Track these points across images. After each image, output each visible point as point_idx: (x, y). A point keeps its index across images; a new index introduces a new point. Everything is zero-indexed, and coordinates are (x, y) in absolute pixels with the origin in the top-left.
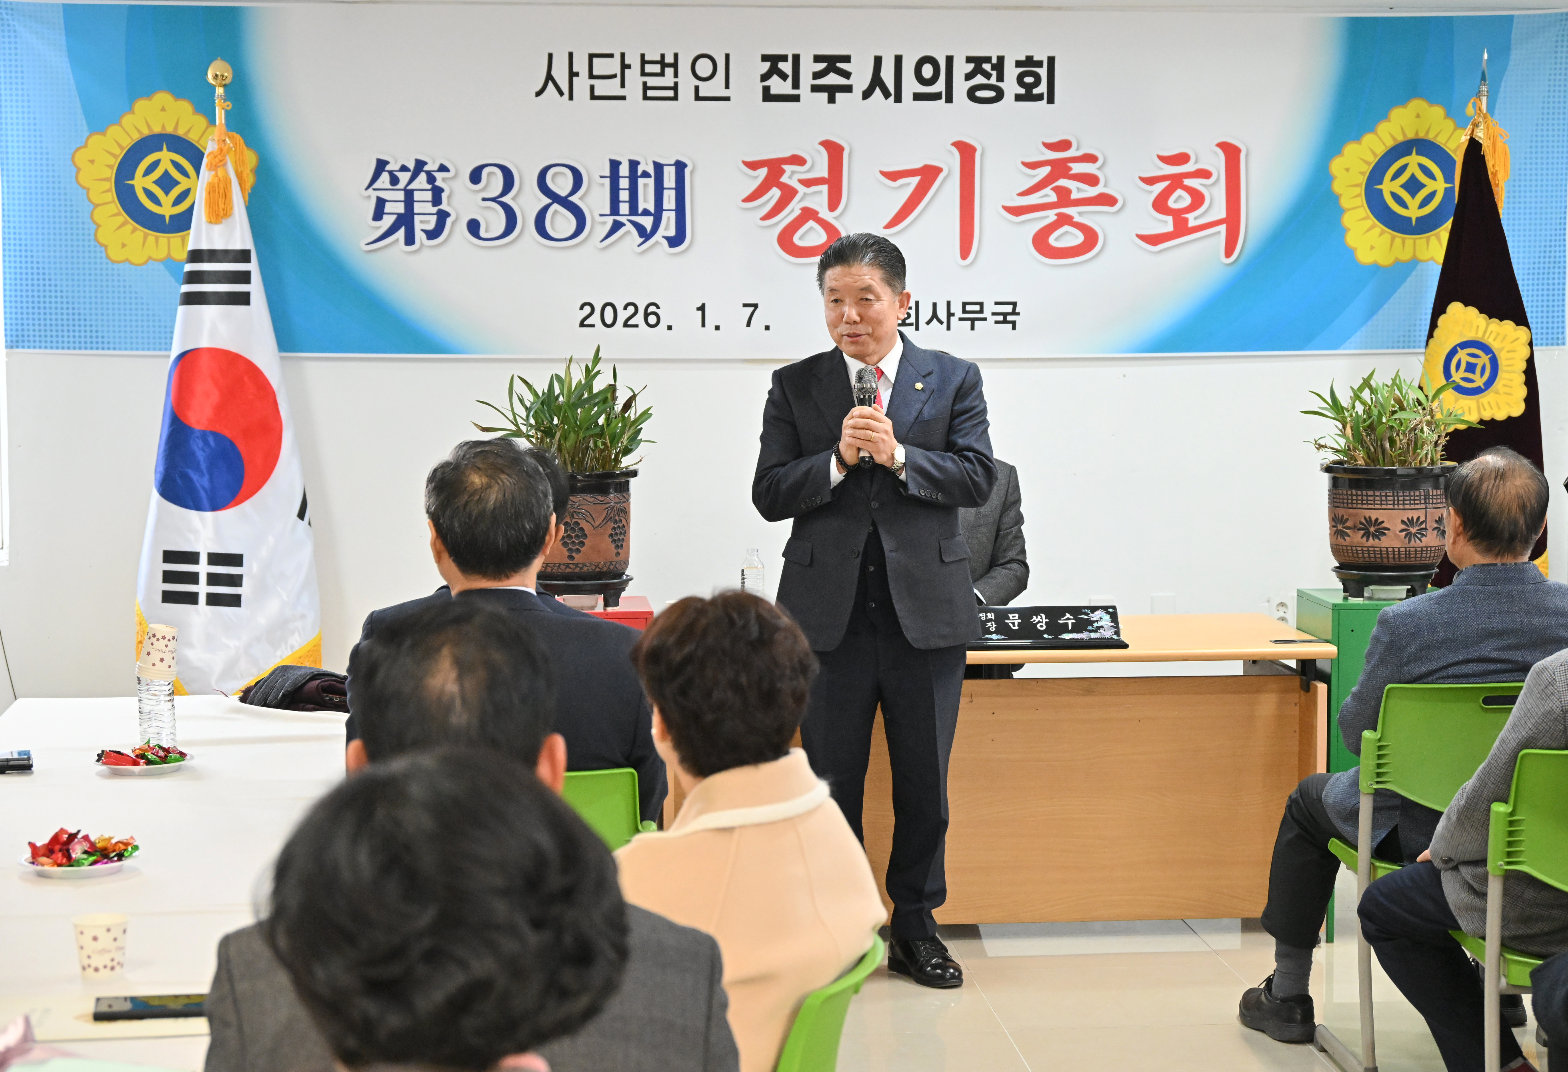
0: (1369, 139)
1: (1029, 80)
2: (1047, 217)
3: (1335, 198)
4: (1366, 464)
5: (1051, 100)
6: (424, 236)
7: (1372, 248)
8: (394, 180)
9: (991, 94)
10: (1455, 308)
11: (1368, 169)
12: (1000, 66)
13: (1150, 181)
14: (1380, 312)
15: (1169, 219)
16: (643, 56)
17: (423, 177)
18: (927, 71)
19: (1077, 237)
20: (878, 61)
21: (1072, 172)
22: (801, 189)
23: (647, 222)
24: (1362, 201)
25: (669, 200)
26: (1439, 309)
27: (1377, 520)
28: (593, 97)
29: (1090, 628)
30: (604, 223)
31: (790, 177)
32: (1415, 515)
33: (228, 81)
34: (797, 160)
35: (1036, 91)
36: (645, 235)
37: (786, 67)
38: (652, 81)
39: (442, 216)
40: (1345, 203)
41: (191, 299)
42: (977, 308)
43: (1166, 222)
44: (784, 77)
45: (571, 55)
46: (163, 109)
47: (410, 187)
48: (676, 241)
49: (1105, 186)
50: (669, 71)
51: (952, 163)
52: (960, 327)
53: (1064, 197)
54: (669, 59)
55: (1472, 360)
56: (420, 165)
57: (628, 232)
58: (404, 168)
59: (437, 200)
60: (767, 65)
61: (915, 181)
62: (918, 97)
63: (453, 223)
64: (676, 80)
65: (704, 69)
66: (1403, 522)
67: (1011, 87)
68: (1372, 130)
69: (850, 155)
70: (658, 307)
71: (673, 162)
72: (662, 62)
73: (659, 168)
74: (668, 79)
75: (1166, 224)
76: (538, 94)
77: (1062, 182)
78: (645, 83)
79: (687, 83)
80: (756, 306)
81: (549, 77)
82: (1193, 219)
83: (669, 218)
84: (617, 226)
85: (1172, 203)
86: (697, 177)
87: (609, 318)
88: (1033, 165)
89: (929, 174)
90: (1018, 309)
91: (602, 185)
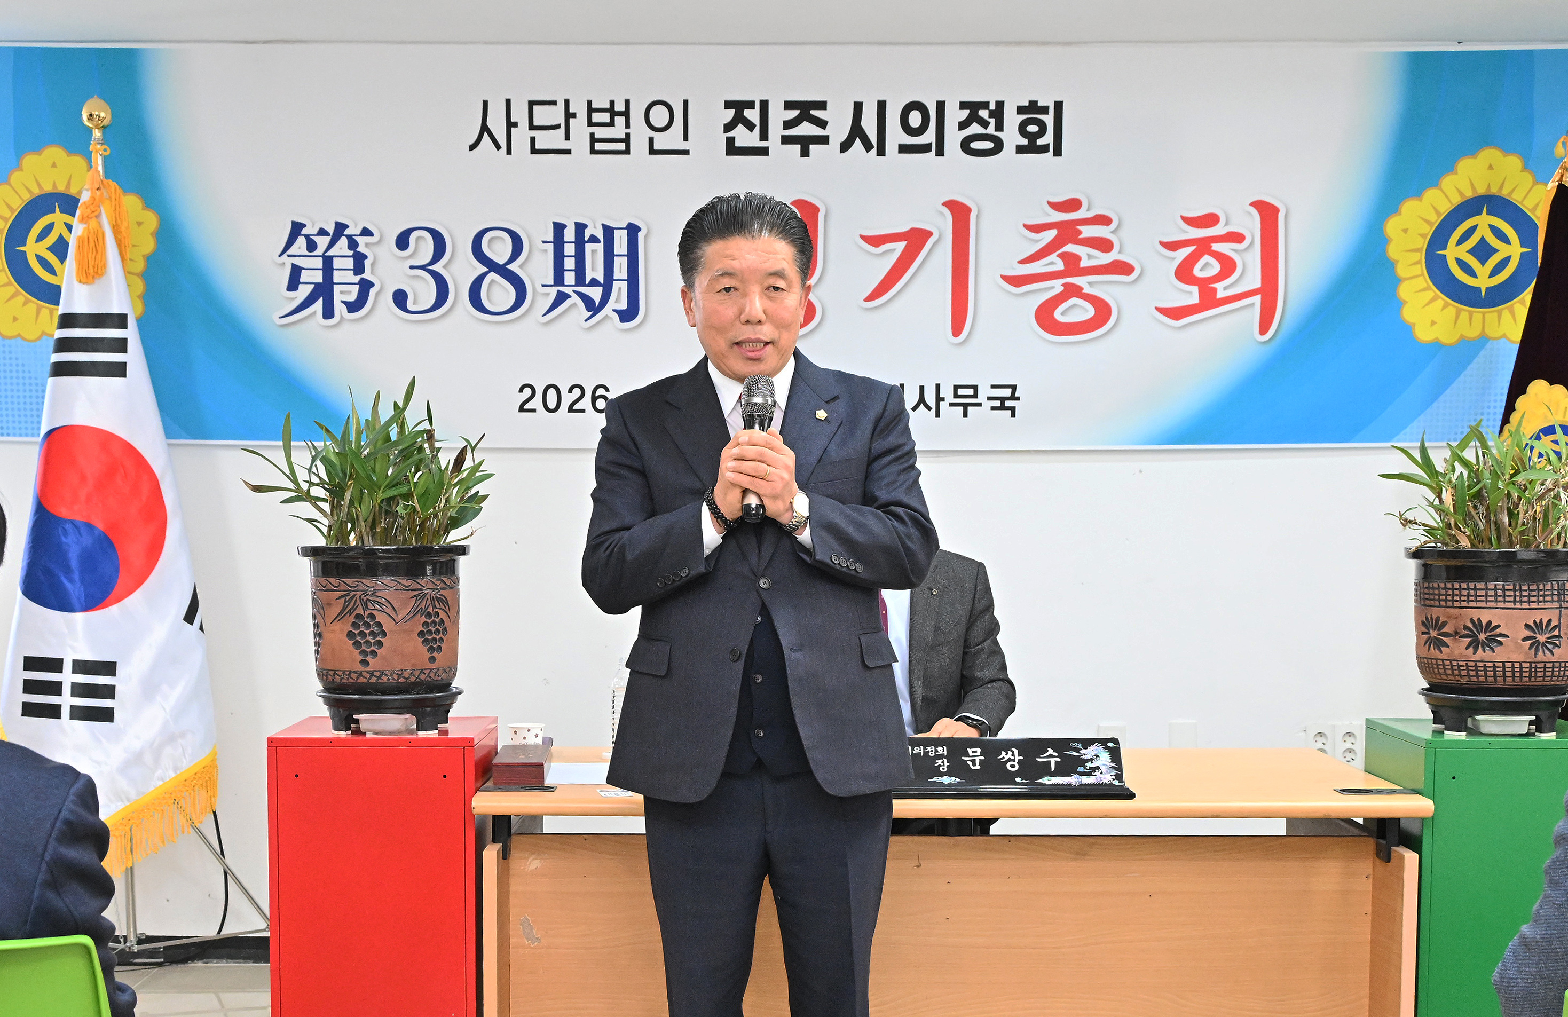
0: (1431, 195)
1: (1033, 128)
2: (1053, 287)
3: (1391, 265)
4: (1473, 545)
5: (1058, 152)
6: (344, 308)
7: (1433, 323)
8: (311, 246)
9: (989, 145)
10: (1538, 387)
11: (1429, 231)
12: (998, 113)
13: (1172, 246)
14: (1442, 398)
15: (1195, 289)
16: (589, 103)
17: (343, 241)
18: (915, 119)
19: (1086, 310)
20: (858, 107)
21: (1081, 236)
23: (595, 294)
24: (1421, 268)
25: (621, 268)
26: (1517, 388)
27: (1489, 623)
28: (534, 151)
29: (1081, 769)
30: (547, 295)
33: (106, 122)
35: (1040, 142)
36: (593, 308)
37: (753, 115)
38: (600, 132)
39: (365, 286)
40: (1401, 271)
41: (62, 369)
42: (971, 392)
43: (1191, 293)
44: (750, 126)
45: (508, 102)
46: (54, 165)
47: (328, 254)
48: (627, 315)
49: (1120, 252)
50: (620, 120)
51: (943, 225)
52: (951, 413)
53: (1072, 265)
54: (620, 107)
56: (340, 228)
57: (574, 305)
58: (322, 232)
59: (359, 268)
60: (731, 113)
61: (900, 246)
62: (904, 149)
63: (377, 294)
64: (628, 131)
65: (659, 116)
66: (1527, 626)
67: (1011, 136)
68: (1435, 184)
69: (826, 215)
70: (607, 390)
71: (624, 226)
72: (611, 110)
73: (609, 231)
74: (619, 130)
75: (1191, 295)
76: (472, 147)
77: (1070, 248)
78: (592, 135)
79: (640, 135)
81: (485, 128)
82: (1222, 288)
83: (620, 289)
84: (561, 298)
85: (1197, 272)
86: (653, 241)
87: (552, 402)
88: (1037, 229)
89: (917, 239)
90: (1018, 393)
91: (545, 252)
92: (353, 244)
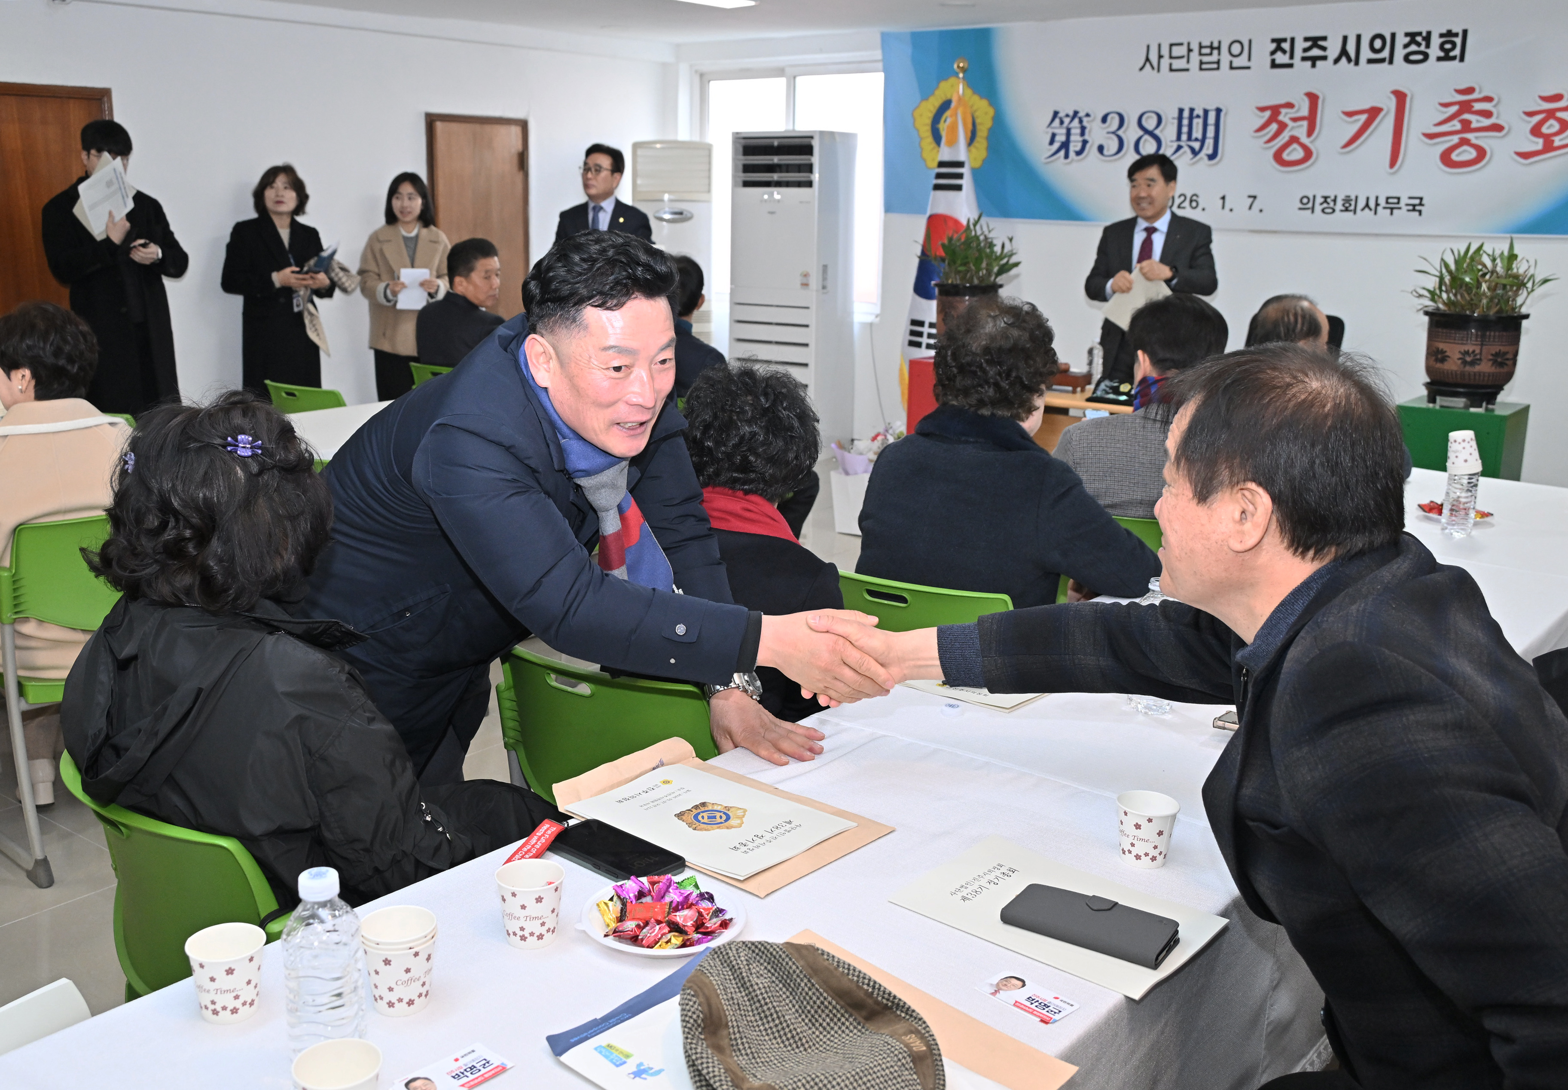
1: (1448, 46)
2: (1452, 140)
5: (1462, 59)
6: (1074, 154)
8: (1062, 122)
9: (1420, 57)
12: (1428, 38)
13: (1530, 114)
15: (1541, 141)
16: (1200, 44)
17: (1076, 121)
18: (1378, 44)
19: (1470, 153)
20: (1345, 39)
21: (1474, 109)
22: (1291, 124)
23: (1196, 145)
25: (1211, 132)
28: (1171, 70)
30: (1171, 146)
31: (1285, 116)
32: (1471, 348)
34: (1290, 105)
35: (1452, 54)
36: (1195, 153)
37: (1286, 46)
38: (1206, 59)
39: (1085, 142)
41: (937, 187)
42: (1395, 201)
43: (1537, 143)
44: (1284, 52)
45: (1160, 45)
47: (1070, 126)
48: (1212, 157)
49: (1497, 118)
50: (1215, 52)
51: (1390, 105)
52: (1383, 213)
53: (1466, 126)
54: (1216, 45)
56: (1076, 113)
57: (1185, 152)
58: (1067, 116)
59: (1083, 134)
60: (1274, 46)
61: (1363, 117)
62: (1370, 61)
63: (1090, 147)
64: (1219, 57)
67: (1435, 51)
69: (1324, 101)
70: (1197, 197)
71: (1214, 107)
72: (1212, 47)
73: (1206, 112)
74: (1214, 57)
76: (1141, 69)
77: (1466, 116)
78: (1201, 60)
79: (1225, 58)
80: (1255, 197)
81: (1147, 60)
82: (1558, 141)
83: (1209, 142)
84: (1179, 148)
85: (1545, 130)
86: (1228, 117)
88: (1446, 105)
89: (1374, 113)
90: (1424, 202)
91: (1173, 123)
92: (1081, 121)
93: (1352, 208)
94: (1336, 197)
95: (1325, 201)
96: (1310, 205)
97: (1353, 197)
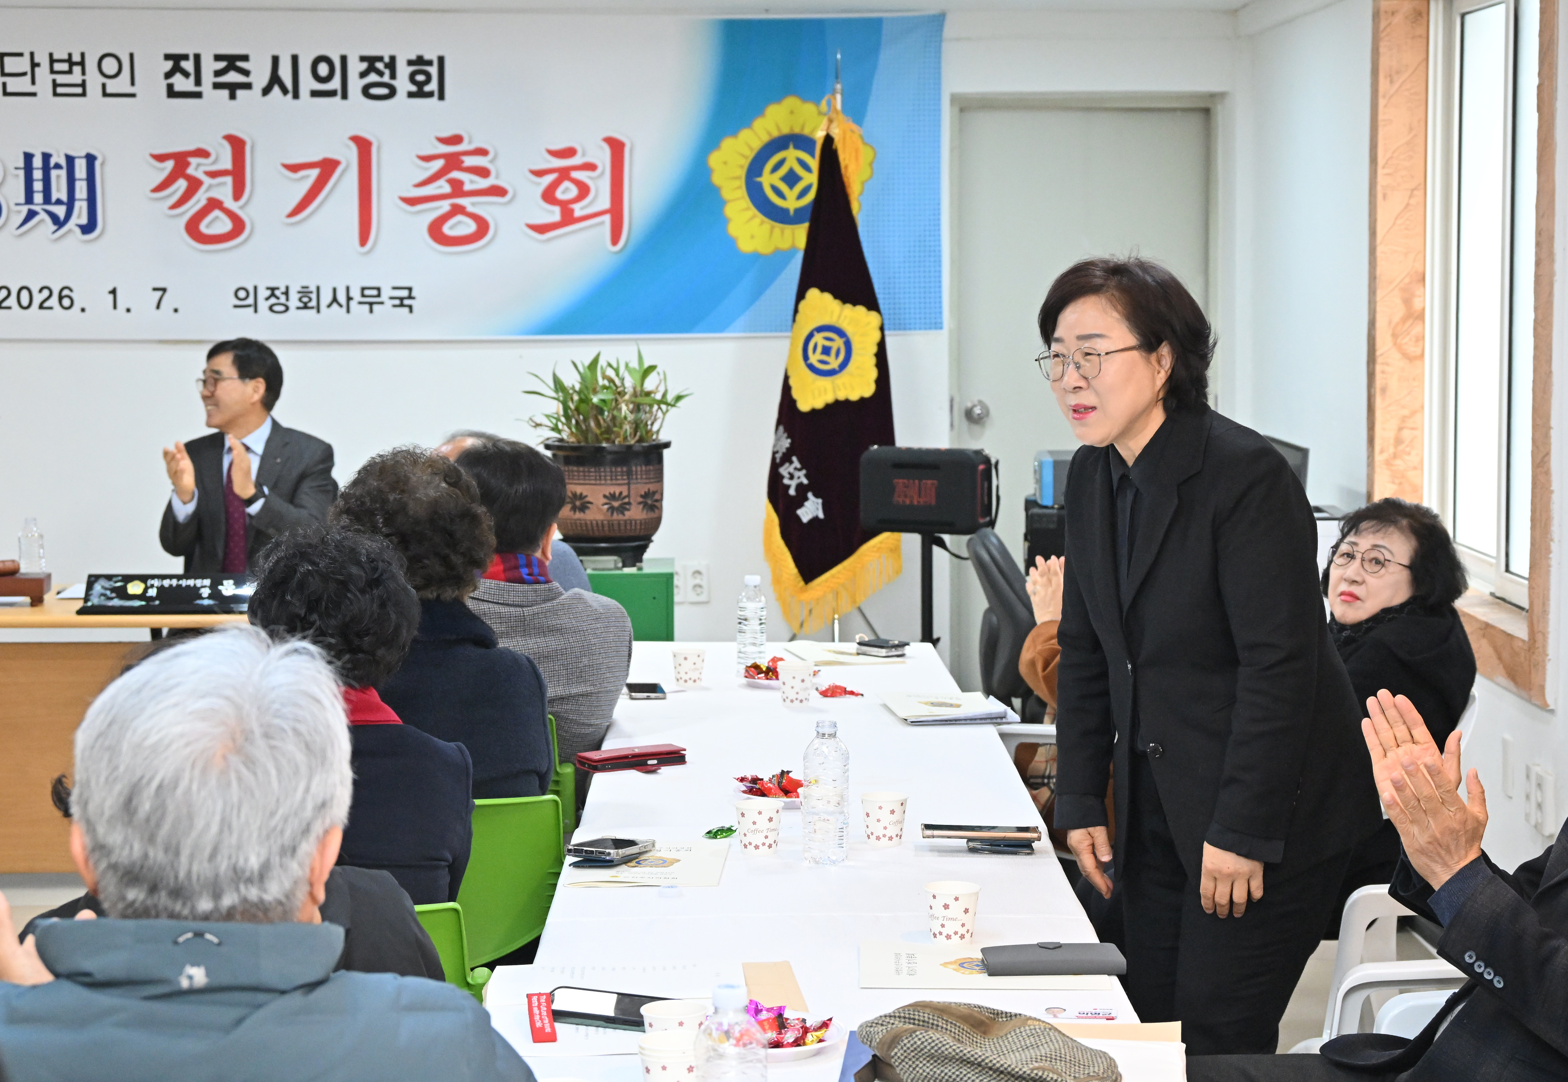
1: (420, 78)
2: (441, 207)
3: (715, 191)
4: (579, 442)
5: (441, 97)
7: (752, 237)
9: (384, 91)
10: (813, 294)
11: (746, 163)
12: (392, 65)
13: (539, 173)
14: (762, 298)
15: (557, 210)
16: (51, 55)
18: (323, 69)
19: (469, 226)
20: (275, 60)
21: (464, 165)
22: (207, 181)
23: (60, 211)
24: (743, 192)
25: (81, 190)
27: (581, 494)
28: (6, 93)
30: (19, 212)
31: (196, 169)
32: (617, 490)
34: (202, 153)
35: (427, 88)
36: (58, 223)
37: (188, 65)
38: (61, 79)
40: (726, 194)
42: (375, 292)
43: (553, 212)
44: (186, 74)
48: (88, 228)
49: (496, 178)
50: (77, 69)
51: (349, 156)
52: (359, 311)
53: (457, 189)
54: (76, 58)
55: (828, 343)
57: (42, 221)
60: (169, 64)
61: (314, 173)
62: (315, 94)
64: (84, 78)
65: (110, 66)
66: (605, 496)
67: (403, 84)
68: (748, 124)
69: (252, 147)
70: (71, 290)
71: (83, 154)
72: (69, 60)
73: (70, 160)
75: (554, 214)
77: (456, 175)
78: (54, 81)
79: (94, 81)
80: (164, 290)
82: (579, 210)
83: (81, 207)
84: (31, 214)
85: (560, 194)
86: (107, 169)
87: (25, 301)
88: (427, 159)
89: (328, 167)
90: (414, 294)
91: (17, 176)
93: (313, 303)
94: (287, 288)
95: (273, 295)
96: (250, 301)
97: (313, 288)
